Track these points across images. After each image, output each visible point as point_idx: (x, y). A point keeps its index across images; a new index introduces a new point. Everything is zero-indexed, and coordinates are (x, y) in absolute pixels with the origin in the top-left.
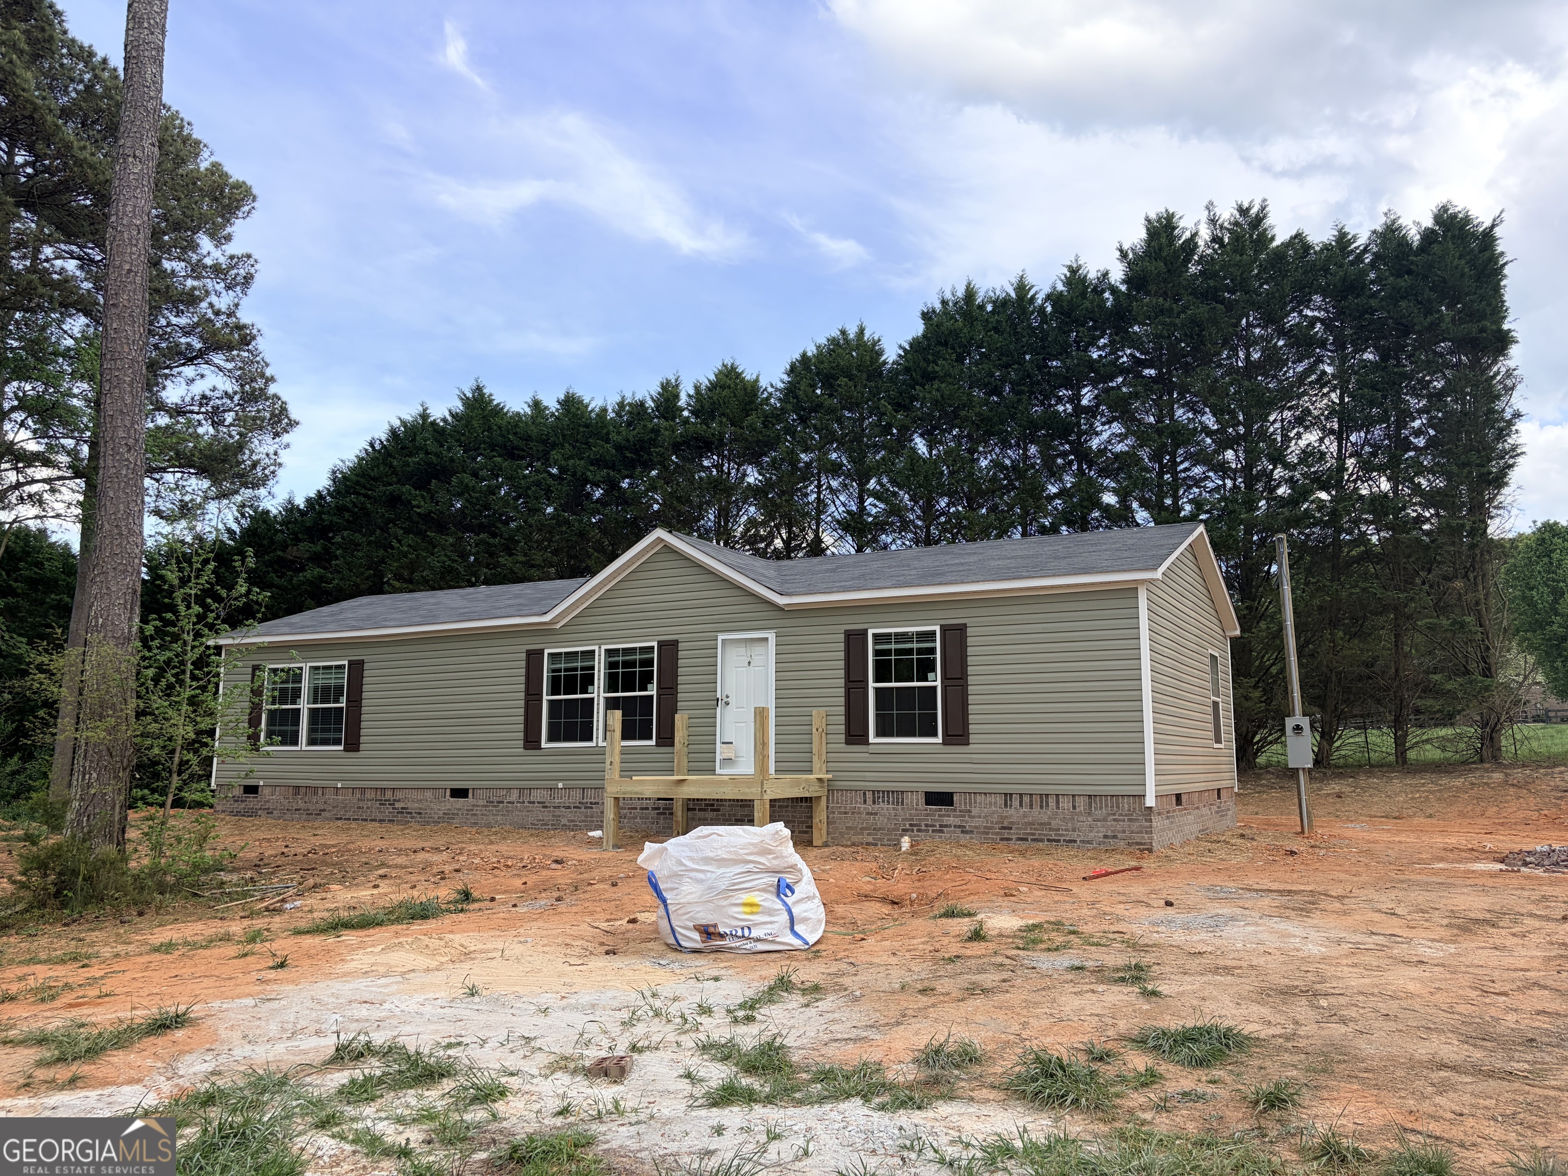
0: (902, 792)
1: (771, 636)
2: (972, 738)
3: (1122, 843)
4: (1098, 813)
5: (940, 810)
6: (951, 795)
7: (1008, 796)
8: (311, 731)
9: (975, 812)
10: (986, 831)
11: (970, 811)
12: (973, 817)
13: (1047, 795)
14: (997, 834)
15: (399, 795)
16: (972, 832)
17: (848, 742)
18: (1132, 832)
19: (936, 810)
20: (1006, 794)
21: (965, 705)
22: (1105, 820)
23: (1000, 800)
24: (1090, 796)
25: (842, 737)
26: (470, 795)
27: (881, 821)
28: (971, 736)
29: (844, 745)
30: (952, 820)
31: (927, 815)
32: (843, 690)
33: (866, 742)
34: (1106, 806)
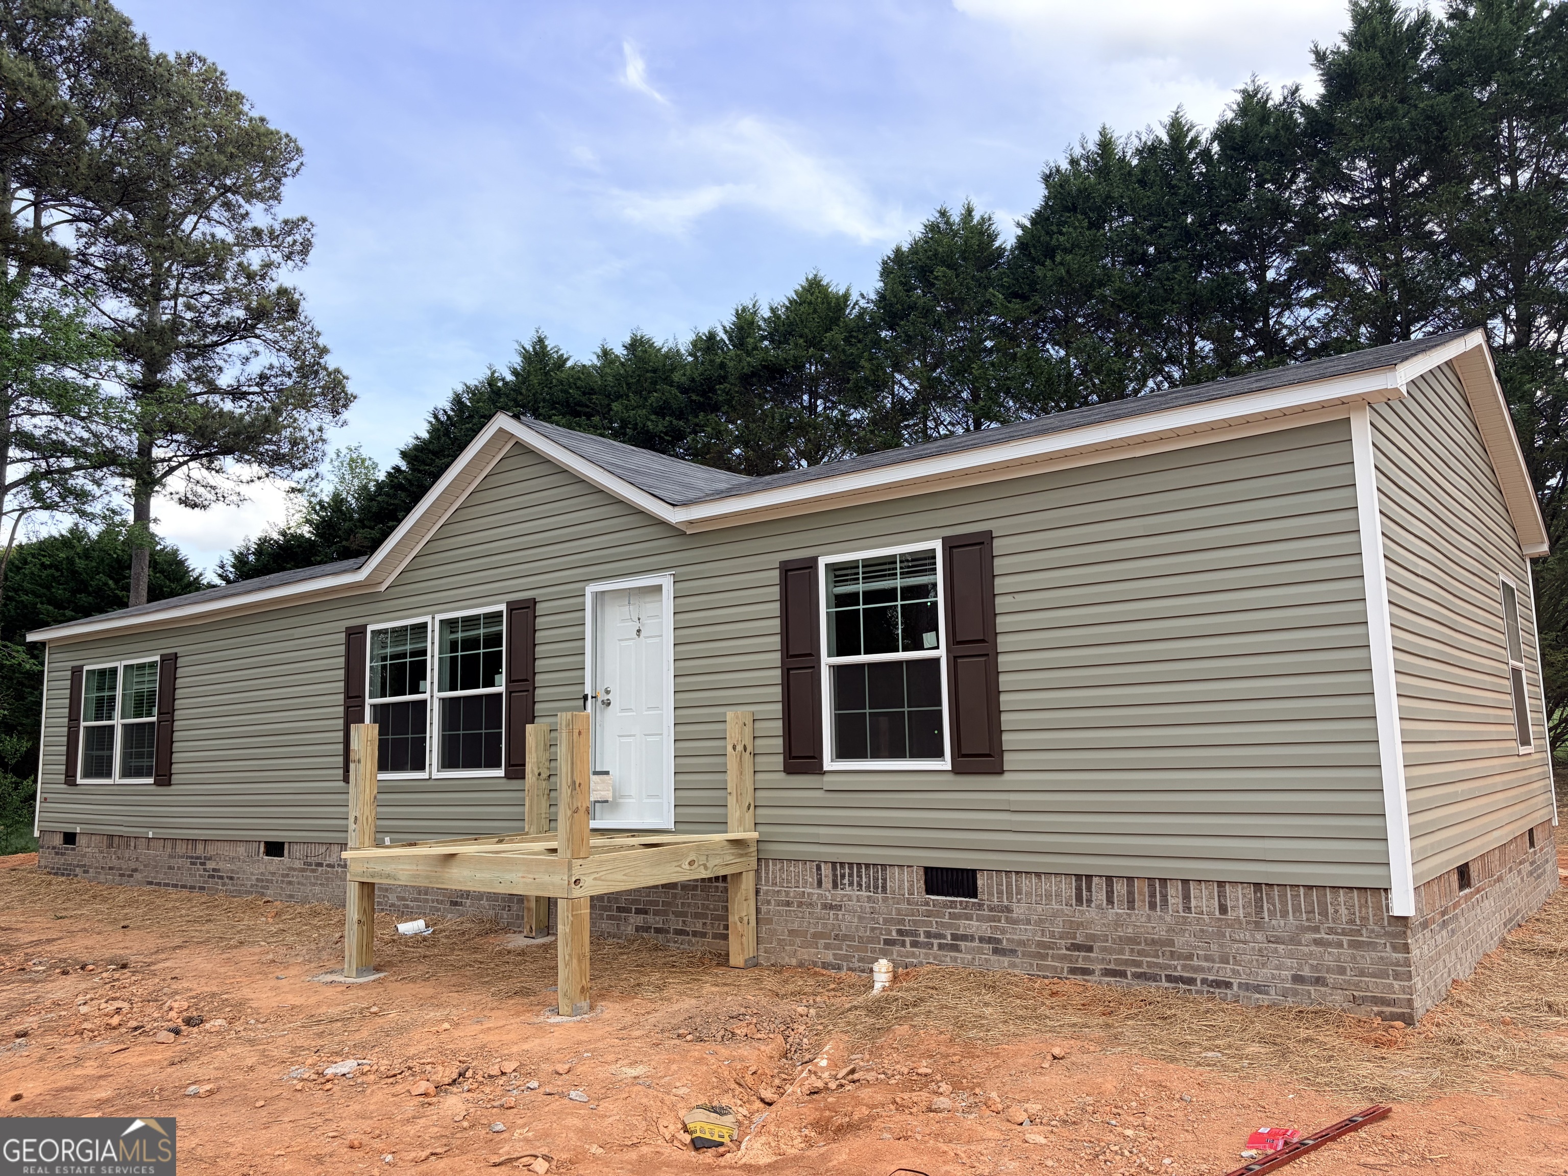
0: (884, 866)
1: (666, 581)
2: (1009, 760)
3: (1338, 997)
4: (1280, 925)
5: (953, 905)
6: (971, 875)
7: (1084, 880)
8: (126, 756)
9: (1019, 910)
10: (1042, 951)
11: (1009, 910)
12: (1016, 922)
13: (1163, 881)
14: (1063, 958)
15: (211, 850)
16: (1013, 952)
17: (789, 770)
18: (1362, 973)
19: (945, 905)
20: (1078, 877)
21: (992, 693)
22: (1294, 940)
23: (1068, 889)
24: (1258, 886)
25: (778, 761)
26: (286, 852)
27: (848, 922)
28: (1007, 757)
29: (782, 775)
30: (974, 927)
31: (929, 914)
32: (778, 672)
33: (818, 769)
34: (1297, 909)
